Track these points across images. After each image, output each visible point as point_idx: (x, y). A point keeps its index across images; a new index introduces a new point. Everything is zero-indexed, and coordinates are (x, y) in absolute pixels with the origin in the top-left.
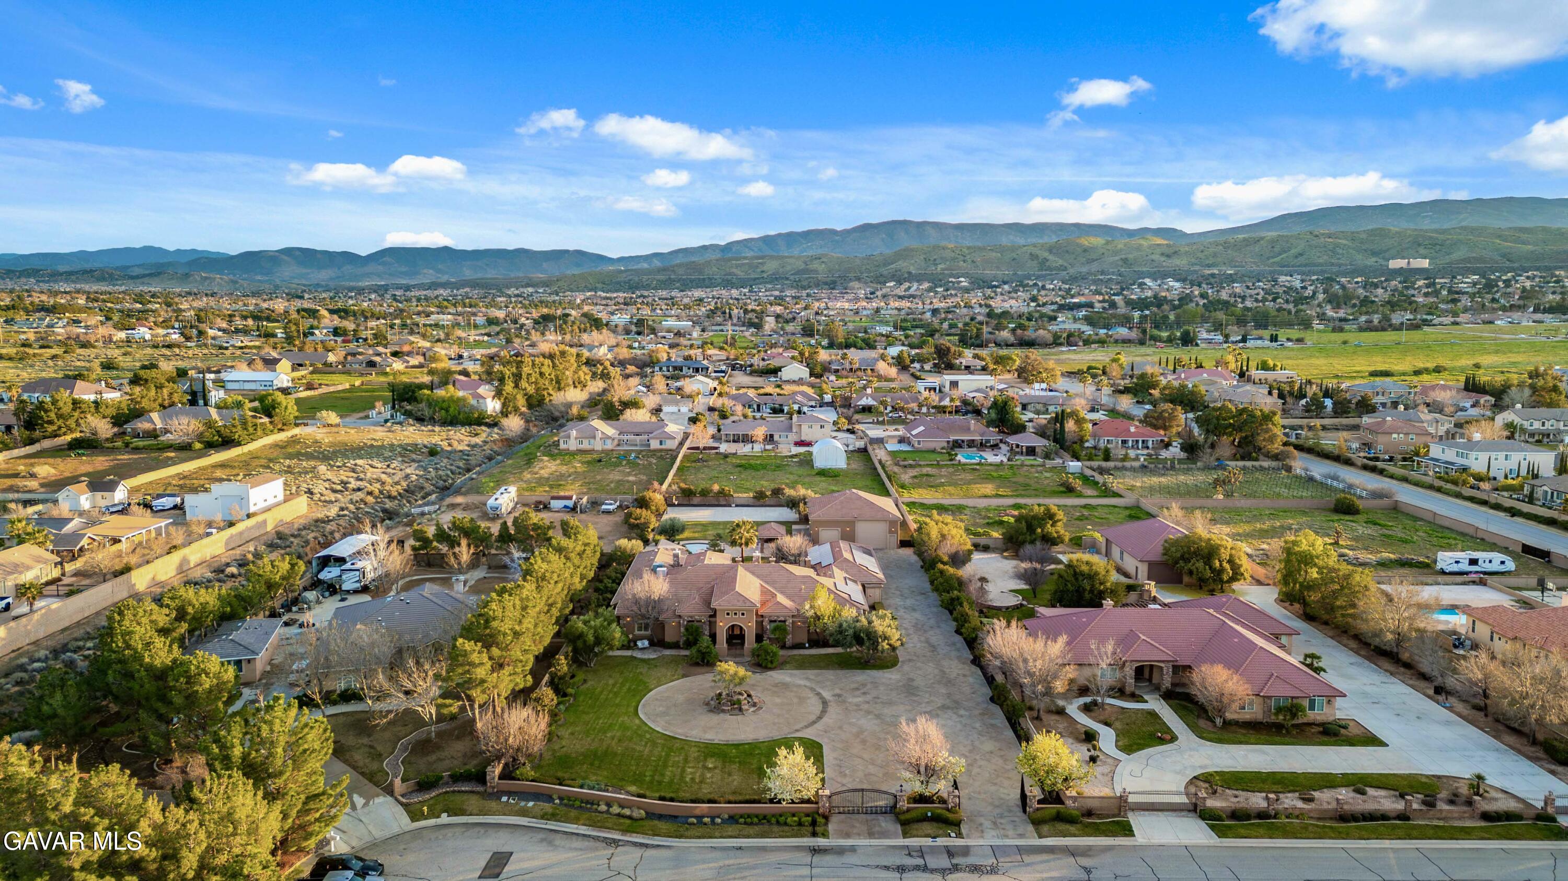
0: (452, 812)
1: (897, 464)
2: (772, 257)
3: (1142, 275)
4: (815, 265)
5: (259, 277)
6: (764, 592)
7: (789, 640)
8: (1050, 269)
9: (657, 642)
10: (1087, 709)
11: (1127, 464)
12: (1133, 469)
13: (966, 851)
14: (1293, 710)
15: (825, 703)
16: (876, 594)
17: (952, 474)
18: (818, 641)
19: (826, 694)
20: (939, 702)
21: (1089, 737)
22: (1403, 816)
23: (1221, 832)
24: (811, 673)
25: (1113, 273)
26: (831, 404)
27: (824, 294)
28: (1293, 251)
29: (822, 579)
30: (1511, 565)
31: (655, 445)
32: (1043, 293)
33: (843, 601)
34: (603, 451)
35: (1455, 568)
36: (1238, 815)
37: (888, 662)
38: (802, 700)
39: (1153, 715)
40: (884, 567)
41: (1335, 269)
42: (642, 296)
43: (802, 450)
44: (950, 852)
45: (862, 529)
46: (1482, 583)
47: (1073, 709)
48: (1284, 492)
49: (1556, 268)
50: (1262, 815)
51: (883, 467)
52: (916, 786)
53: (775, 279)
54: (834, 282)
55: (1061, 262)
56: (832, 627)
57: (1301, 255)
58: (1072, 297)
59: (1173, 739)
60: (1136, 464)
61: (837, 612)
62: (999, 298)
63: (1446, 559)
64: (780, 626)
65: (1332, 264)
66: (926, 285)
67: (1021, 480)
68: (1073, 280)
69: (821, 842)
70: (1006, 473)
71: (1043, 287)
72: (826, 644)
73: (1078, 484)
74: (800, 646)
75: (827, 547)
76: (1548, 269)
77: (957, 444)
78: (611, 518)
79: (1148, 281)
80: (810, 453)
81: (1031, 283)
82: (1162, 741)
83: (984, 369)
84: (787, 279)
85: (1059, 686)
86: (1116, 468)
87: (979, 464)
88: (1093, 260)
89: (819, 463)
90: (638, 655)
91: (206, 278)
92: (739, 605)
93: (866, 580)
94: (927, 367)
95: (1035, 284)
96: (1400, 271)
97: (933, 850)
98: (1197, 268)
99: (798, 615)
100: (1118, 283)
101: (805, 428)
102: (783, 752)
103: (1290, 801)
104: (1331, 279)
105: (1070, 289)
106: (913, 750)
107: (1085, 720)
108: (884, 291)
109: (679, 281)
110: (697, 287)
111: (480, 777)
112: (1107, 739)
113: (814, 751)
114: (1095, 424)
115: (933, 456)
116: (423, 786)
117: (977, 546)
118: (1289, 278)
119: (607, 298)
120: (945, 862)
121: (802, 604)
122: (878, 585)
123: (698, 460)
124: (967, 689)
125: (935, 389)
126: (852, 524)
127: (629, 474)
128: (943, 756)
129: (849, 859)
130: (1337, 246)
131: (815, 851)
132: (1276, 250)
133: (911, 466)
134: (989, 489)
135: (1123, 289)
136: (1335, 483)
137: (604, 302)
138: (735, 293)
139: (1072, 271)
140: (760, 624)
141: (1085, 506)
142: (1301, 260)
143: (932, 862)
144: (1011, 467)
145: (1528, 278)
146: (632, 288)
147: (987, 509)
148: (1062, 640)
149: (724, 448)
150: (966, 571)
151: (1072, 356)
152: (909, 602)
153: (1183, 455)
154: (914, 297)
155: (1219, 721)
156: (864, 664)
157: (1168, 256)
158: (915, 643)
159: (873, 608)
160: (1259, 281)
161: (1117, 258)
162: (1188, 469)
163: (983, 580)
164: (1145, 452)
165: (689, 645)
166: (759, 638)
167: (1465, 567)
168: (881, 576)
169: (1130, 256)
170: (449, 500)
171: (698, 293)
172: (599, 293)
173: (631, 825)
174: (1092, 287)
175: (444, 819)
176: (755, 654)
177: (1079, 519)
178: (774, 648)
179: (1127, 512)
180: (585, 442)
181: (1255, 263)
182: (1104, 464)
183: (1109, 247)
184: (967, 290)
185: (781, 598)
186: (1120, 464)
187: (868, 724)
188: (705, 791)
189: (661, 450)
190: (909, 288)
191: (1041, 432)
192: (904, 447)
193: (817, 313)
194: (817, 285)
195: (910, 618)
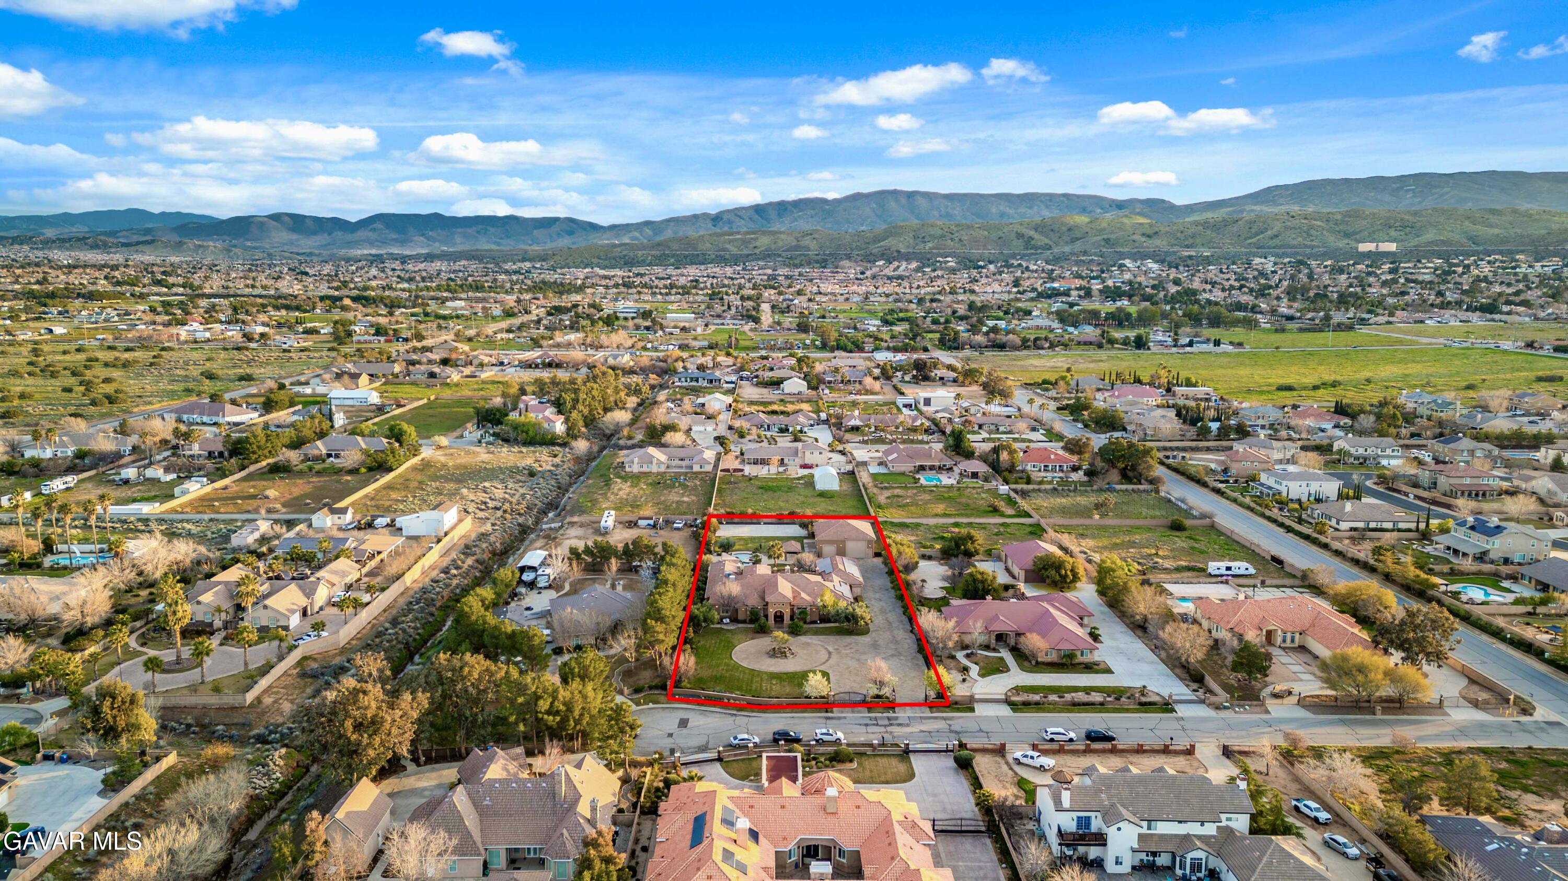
0: (654, 703)
1: (876, 486)
2: (764, 233)
3: (1123, 256)
4: (806, 242)
5: (249, 244)
6: (794, 591)
7: (808, 619)
8: (1036, 248)
9: (734, 620)
10: (968, 656)
11: (1043, 487)
12: (1046, 491)
13: (896, 718)
14: (1071, 656)
15: (830, 653)
16: (858, 591)
17: (915, 494)
18: (825, 619)
19: (830, 649)
20: (891, 652)
21: (965, 669)
22: (1102, 704)
23: (1014, 710)
24: (822, 637)
25: (1095, 254)
26: (826, 422)
27: (815, 273)
28: (1269, 233)
29: (826, 583)
30: (1252, 571)
31: (696, 468)
32: (1026, 275)
33: (839, 596)
34: (658, 474)
35: (1217, 572)
36: (1026, 704)
37: (864, 631)
38: (817, 652)
39: (1002, 659)
40: (863, 572)
41: (1308, 251)
42: (638, 275)
43: (806, 472)
44: (889, 719)
45: (850, 546)
46: (1227, 582)
47: (960, 655)
48: (1144, 511)
49: (1518, 252)
50: (1037, 703)
51: (866, 489)
52: (874, 691)
53: (767, 255)
54: (825, 261)
55: (1046, 241)
56: (833, 612)
57: (1276, 236)
58: (1053, 280)
59: (1008, 670)
60: (1049, 487)
61: (835, 603)
62: (984, 281)
63: (1213, 567)
64: (803, 612)
65: (1306, 246)
66: (914, 265)
67: (964, 500)
68: (1056, 260)
69: (830, 715)
70: (954, 494)
71: (1027, 268)
72: (829, 621)
73: (1002, 505)
74: (815, 622)
75: (828, 560)
76: (1511, 252)
77: (922, 468)
78: (681, 533)
79: (1128, 263)
80: (812, 476)
81: (1016, 263)
82: (1002, 672)
83: (955, 381)
84: (780, 256)
85: (950, 644)
86: (1034, 490)
87: (936, 486)
88: (1078, 239)
89: (820, 486)
90: (725, 627)
91: (200, 246)
92: (782, 600)
93: (852, 582)
94: (907, 378)
95: (1020, 265)
96: (1368, 255)
97: (882, 718)
98: (1176, 249)
99: (813, 605)
100: (1099, 264)
101: (807, 453)
102: (811, 675)
103: (1053, 698)
104: (1301, 262)
105: (1053, 270)
106: (874, 674)
107: (965, 662)
108: (874, 270)
109: (673, 256)
110: (692, 263)
111: (664, 687)
112: (974, 670)
113: (825, 674)
114: (1025, 452)
115: (903, 479)
116: (637, 691)
117: (924, 557)
118: (1263, 260)
119: (605, 277)
120: (887, 722)
121: (815, 598)
122: (859, 585)
123: (730, 483)
124: (906, 646)
125: (911, 406)
126: (843, 542)
127: (683, 495)
128: (888, 677)
129: (842, 721)
130: (1312, 227)
131: (827, 718)
132: (1253, 230)
133: (886, 488)
134: (940, 508)
135: (1103, 272)
136: (1183, 506)
137: (604, 282)
138: (729, 271)
139: (1056, 250)
140: (792, 610)
141: (1003, 524)
142: (1276, 241)
143: (880, 722)
144: (959, 489)
145: (1489, 262)
146: (629, 263)
147: (936, 526)
148: (954, 620)
149: (748, 470)
150: (913, 576)
151: (1035, 362)
152: (877, 596)
153: (1086, 479)
154: (901, 277)
155: (1033, 662)
156: (850, 633)
157: (1149, 236)
158: (879, 620)
159: (856, 599)
160: (1234, 263)
161: (1099, 238)
162: (1086, 491)
163: (924, 581)
164: (1061, 475)
165: (752, 621)
166: (792, 618)
167: (1224, 571)
168: (861, 579)
169: (1113, 236)
170: (569, 519)
171: (693, 271)
172: (597, 270)
173: (741, 708)
174: (1075, 269)
175: (651, 705)
176: (790, 626)
177: (996, 535)
178: (801, 623)
179: (1029, 529)
180: (645, 466)
181: (1231, 244)
182: (1025, 487)
183: (1093, 226)
184: (953, 271)
185: (803, 595)
186: (1036, 487)
187: (853, 664)
188: (773, 694)
189: (700, 473)
190: (898, 267)
191: (984, 458)
192: (883, 470)
193: (810, 300)
194: (809, 264)
195: (877, 606)
